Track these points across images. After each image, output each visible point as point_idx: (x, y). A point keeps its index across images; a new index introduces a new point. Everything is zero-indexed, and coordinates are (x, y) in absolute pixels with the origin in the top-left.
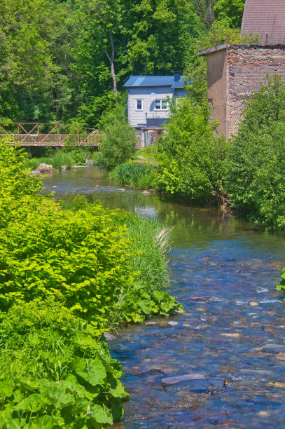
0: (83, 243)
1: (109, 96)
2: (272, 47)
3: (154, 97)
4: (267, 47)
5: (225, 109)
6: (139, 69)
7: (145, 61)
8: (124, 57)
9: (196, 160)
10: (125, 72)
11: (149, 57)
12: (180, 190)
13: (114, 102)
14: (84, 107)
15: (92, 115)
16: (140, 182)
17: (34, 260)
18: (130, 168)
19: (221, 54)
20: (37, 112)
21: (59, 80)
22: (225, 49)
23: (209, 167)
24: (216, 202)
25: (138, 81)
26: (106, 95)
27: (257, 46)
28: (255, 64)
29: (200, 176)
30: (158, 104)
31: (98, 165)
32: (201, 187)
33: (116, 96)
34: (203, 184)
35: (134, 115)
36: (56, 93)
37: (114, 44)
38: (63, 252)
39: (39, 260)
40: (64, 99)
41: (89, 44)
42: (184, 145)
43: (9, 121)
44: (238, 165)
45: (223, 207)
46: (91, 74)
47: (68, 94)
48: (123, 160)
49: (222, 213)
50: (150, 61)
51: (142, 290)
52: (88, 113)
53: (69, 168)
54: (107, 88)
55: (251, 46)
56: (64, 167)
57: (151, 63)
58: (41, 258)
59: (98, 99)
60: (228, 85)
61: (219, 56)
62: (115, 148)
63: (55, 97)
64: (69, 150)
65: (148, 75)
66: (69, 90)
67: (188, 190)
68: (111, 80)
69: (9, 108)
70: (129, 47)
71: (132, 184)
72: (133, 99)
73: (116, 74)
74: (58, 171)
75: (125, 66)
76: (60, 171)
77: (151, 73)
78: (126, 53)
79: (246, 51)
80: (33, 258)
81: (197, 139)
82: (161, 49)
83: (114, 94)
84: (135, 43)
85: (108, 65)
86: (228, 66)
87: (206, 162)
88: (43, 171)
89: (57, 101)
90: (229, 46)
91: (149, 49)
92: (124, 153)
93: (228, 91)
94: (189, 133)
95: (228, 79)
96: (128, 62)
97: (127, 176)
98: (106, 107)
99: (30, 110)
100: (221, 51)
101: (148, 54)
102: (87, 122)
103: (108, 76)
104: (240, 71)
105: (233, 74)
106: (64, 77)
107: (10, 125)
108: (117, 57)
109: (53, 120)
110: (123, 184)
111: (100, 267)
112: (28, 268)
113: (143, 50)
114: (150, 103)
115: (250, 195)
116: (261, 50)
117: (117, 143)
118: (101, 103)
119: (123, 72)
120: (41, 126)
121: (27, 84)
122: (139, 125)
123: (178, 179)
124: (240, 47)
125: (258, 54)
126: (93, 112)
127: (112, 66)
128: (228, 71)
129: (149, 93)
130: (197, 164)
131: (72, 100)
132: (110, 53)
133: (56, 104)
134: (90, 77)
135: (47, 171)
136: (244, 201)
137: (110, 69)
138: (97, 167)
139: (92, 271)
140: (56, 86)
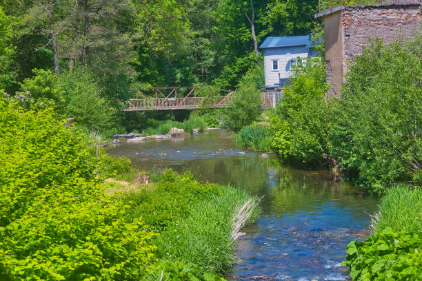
0: (88, 238)
1: (251, 57)
2: (387, 7)
3: (289, 56)
4: (382, 7)
5: (342, 70)
6: (279, 29)
7: (285, 21)
8: (264, 19)
9: (306, 123)
10: (266, 33)
11: (288, 17)
12: (292, 153)
13: (256, 62)
14: (227, 68)
15: (235, 75)
16: (260, 145)
17: (35, 257)
18: (251, 131)
19: (337, 16)
20: (179, 76)
21: (202, 43)
22: (340, 11)
23: (319, 131)
24: (327, 165)
25: (274, 42)
26: (248, 56)
27: (372, 7)
28: (371, 24)
29: (310, 139)
30: (293, 64)
31: (225, 128)
32: (311, 151)
33: (258, 56)
34: (313, 147)
35: (271, 75)
36: (199, 56)
37: (254, 6)
38: (65, 248)
39: (41, 257)
40: (207, 62)
41: (231, 8)
42: (295, 108)
43: (149, 86)
44: (342, 128)
45: (335, 170)
46: (233, 36)
47: (211, 56)
48: (249, 122)
49: (333, 175)
50: (290, 21)
51: (189, 274)
52: (231, 74)
53: (201, 131)
54: (249, 49)
55: (366, 7)
56: (196, 130)
57: (291, 23)
58: (43, 255)
59: (240, 61)
60: (344, 46)
61: (334, 18)
62: (240, 111)
63: (200, 60)
64: (202, 112)
65: (288, 35)
66: (211, 53)
67: (299, 153)
68: (252, 41)
69: (149, 73)
70: (269, 9)
71: (254, 147)
72: (269, 60)
73: (257, 35)
74: (189, 134)
75: (265, 27)
76: (192, 134)
77: (291, 32)
78: (266, 15)
79: (360, 12)
80: (35, 255)
81: (308, 102)
82: (300, 9)
83: (255, 55)
84: (274, 5)
85: (249, 27)
86: (343, 28)
87: (315, 126)
88: (174, 135)
89: (200, 64)
90: (343, 8)
91: (288, 10)
92: (250, 115)
93: (344, 52)
94: (301, 96)
95: (343, 41)
96: (268, 24)
97: (250, 139)
98: (248, 67)
99: (173, 74)
100: (336, 13)
101: (288, 15)
102: (229, 83)
103: (249, 38)
104: (356, 32)
105: (348, 36)
106: (206, 41)
107: (150, 90)
108: (257, 18)
109: (195, 83)
110: (246, 147)
111: (106, 263)
112: (27, 267)
113: (282, 11)
114: (286, 63)
115: (354, 159)
116: (376, 10)
117: (242, 106)
118: (243, 64)
119: (263, 33)
120: (183, 89)
121: (165, 50)
122: (275, 84)
123: (289, 143)
124: (354, 8)
125: (373, 15)
126: (236, 73)
127: (253, 28)
128: (343, 32)
129: (285, 54)
130: (307, 127)
131: (215, 61)
132: (250, 15)
133: (199, 66)
134: (232, 39)
135: (179, 135)
136: (350, 165)
137: (251, 31)
138: (224, 130)
139: (96, 267)
140: (199, 49)
